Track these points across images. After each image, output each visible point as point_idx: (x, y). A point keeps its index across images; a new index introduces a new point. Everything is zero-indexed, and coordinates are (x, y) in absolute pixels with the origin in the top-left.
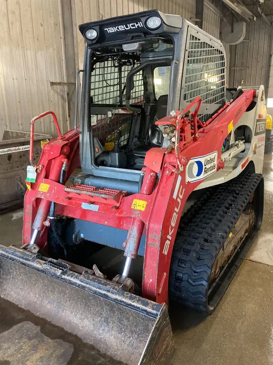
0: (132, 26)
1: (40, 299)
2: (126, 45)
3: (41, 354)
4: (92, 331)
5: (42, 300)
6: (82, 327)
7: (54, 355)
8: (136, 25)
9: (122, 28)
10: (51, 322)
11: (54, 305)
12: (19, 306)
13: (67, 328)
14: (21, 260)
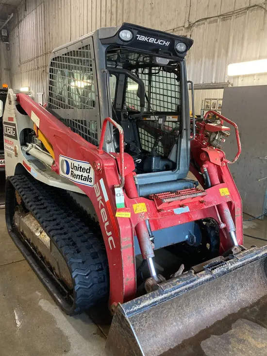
0: (161, 42)
1: (179, 323)
2: (160, 58)
3: (248, 338)
4: (230, 303)
5: (182, 322)
6: (225, 307)
7: (251, 330)
8: (164, 43)
9: (152, 40)
10: (207, 327)
11: (194, 315)
12: (172, 347)
13: (220, 318)
14: (188, 286)
